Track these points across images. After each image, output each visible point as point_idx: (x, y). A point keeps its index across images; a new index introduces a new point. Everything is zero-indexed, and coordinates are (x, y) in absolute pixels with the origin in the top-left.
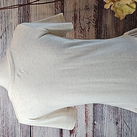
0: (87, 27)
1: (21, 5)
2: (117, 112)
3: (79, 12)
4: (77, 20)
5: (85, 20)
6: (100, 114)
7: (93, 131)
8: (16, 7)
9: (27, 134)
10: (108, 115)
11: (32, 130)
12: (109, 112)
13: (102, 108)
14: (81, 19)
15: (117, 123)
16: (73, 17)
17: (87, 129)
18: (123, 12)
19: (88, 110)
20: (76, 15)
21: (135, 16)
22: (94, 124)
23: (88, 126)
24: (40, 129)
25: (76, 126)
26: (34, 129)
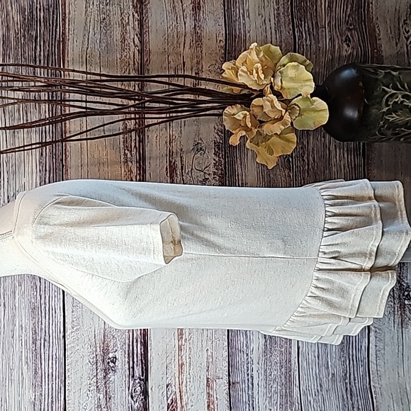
2: (289, 402)
3: (181, 157)
4: (177, 174)
5: (195, 173)
6: (246, 408)
12: (269, 403)
13: (250, 393)
14: (187, 172)
16: (167, 169)
18: (270, 151)
19: (215, 399)
20: (174, 163)
21: (310, 163)
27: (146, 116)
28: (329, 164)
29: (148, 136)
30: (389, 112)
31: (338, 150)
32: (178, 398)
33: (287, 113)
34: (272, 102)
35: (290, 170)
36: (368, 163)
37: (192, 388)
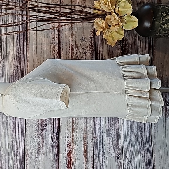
0: (83, 56)
1: (20, 32)
2: (117, 146)
3: (76, 43)
4: (74, 50)
5: (81, 50)
6: (99, 147)
7: (92, 167)
8: (14, 33)
10: (108, 149)
11: (27, 165)
12: (109, 146)
13: (101, 141)
14: (78, 49)
15: (118, 158)
16: (70, 47)
17: (85, 164)
18: (113, 39)
19: (87, 143)
20: (73, 45)
21: (130, 47)
22: (94, 159)
23: (87, 161)
24: (35, 164)
25: (73, 161)
26: (28, 163)
27: (62, 22)
28: (138, 48)
29: (62, 33)
30: (163, 24)
31: (141, 43)
32: (72, 142)
33: (121, 22)
34: (114, 17)
35: (121, 50)
36: (154, 48)
37: (78, 139)
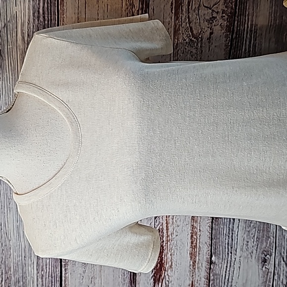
0: (206, 29)
2: (265, 236)
4: (182, 10)
5: (203, 11)
6: (226, 239)
7: (207, 279)
9: (52, 282)
10: (245, 243)
11: (65, 274)
12: (247, 236)
13: (231, 226)
14: (193, 8)
15: (265, 261)
16: (172, 5)
17: (193, 273)
19: (198, 231)
22: (211, 263)
23: (197, 266)
24: (84, 272)
25: (167, 266)
26: (69, 271)
32: (165, 228)
37: (178, 221)
